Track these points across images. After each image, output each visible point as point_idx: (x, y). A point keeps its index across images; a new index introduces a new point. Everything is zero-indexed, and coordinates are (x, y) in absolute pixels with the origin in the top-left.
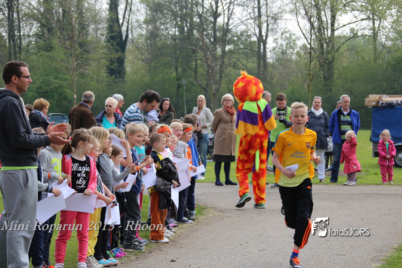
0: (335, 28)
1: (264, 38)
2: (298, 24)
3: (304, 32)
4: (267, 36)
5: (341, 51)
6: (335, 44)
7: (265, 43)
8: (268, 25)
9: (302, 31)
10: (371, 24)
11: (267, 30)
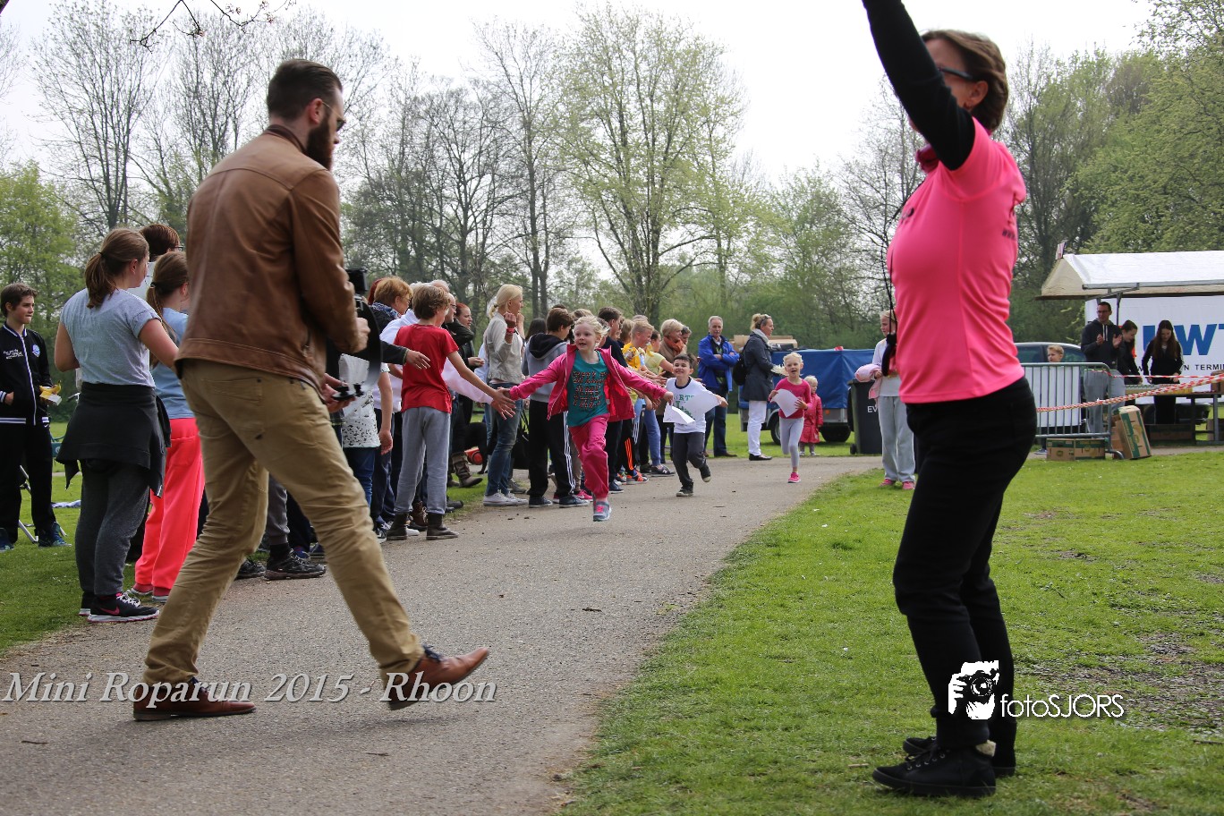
0: (660, 251)
1: (542, 269)
2: (600, 246)
3: (610, 259)
4: (547, 264)
5: (669, 288)
6: (662, 276)
7: (544, 277)
8: (547, 247)
9: (606, 257)
10: (716, 245)
11: (547, 256)
